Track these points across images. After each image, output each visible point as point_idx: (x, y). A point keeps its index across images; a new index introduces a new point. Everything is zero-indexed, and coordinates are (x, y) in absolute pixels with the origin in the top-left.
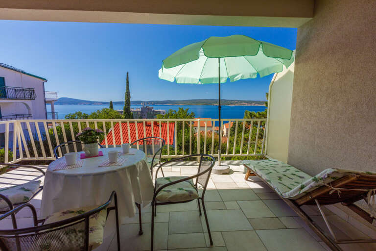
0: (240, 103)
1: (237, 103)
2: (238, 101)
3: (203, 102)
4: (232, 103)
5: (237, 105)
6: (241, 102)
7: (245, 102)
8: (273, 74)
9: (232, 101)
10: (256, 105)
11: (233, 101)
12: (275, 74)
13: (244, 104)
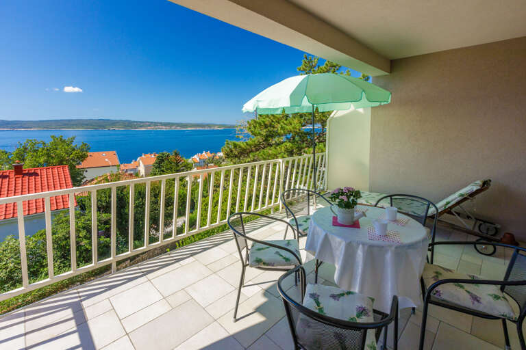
0: (155, 126)
1: (149, 126)
2: (152, 123)
3: (87, 125)
4: (141, 127)
5: (149, 128)
6: (156, 124)
7: (162, 124)
8: (333, 111)
9: (140, 122)
10: (179, 128)
11: (143, 122)
12: (335, 111)
13: (160, 127)
